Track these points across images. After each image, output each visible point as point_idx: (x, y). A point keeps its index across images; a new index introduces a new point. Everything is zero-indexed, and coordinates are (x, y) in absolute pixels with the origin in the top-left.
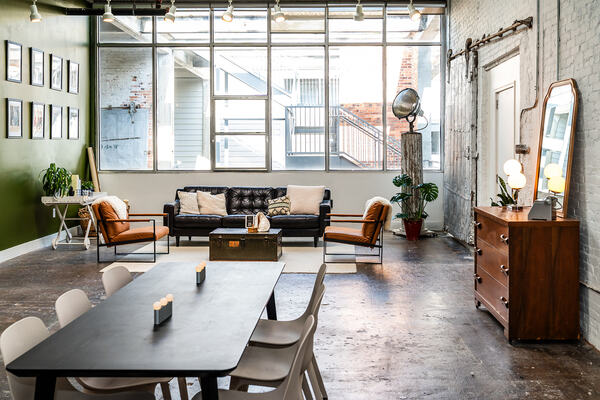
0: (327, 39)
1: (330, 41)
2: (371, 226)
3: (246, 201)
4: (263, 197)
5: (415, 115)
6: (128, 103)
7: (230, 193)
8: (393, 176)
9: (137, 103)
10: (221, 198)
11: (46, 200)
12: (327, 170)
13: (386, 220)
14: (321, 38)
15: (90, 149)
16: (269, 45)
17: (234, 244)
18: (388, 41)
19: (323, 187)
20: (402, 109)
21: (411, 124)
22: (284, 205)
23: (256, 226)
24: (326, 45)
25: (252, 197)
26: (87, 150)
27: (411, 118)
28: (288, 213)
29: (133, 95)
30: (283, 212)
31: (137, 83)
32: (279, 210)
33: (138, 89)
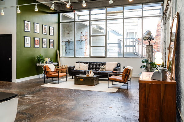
0: (124, 16)
1: (125, 17)
2: (124, 76)
3: (94, 66)
4: (99, 65)
5: (150, 39)
6: (80, 39)
7: (90, 64)
8: (142, 59)
9: (82, 39)
10: (87, 65)
11: (38, 65)
12: (124, 57)
13: (129, 74)
14: (122, 17)
15: (58, 51)
16: (106, 20)
17: (81, 80)
18: (143, 16)
19: (117, 62)
20: (146, 37)
21: (149, 42)
22: (104, 68)
23: (89, 74)
24: (124, 18)
25: (96, 65)
26: (57, 51)
27: (149, 40)
28: (105, 70)
29: (81, 37)
30: (103, 70)
31: (82, 34)
32: (102, 69)
33: (82, 36)
